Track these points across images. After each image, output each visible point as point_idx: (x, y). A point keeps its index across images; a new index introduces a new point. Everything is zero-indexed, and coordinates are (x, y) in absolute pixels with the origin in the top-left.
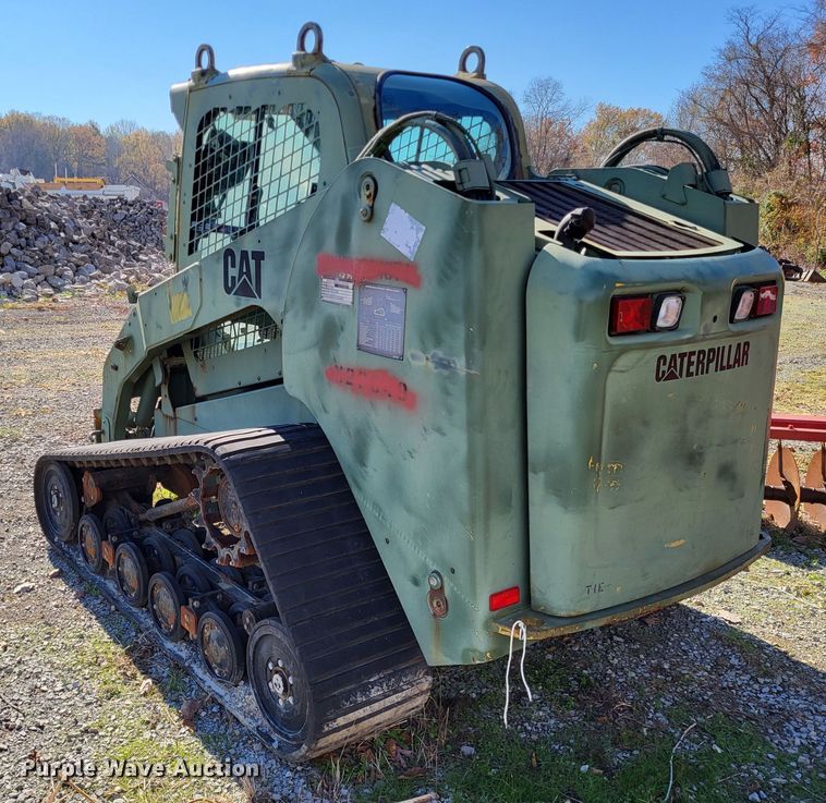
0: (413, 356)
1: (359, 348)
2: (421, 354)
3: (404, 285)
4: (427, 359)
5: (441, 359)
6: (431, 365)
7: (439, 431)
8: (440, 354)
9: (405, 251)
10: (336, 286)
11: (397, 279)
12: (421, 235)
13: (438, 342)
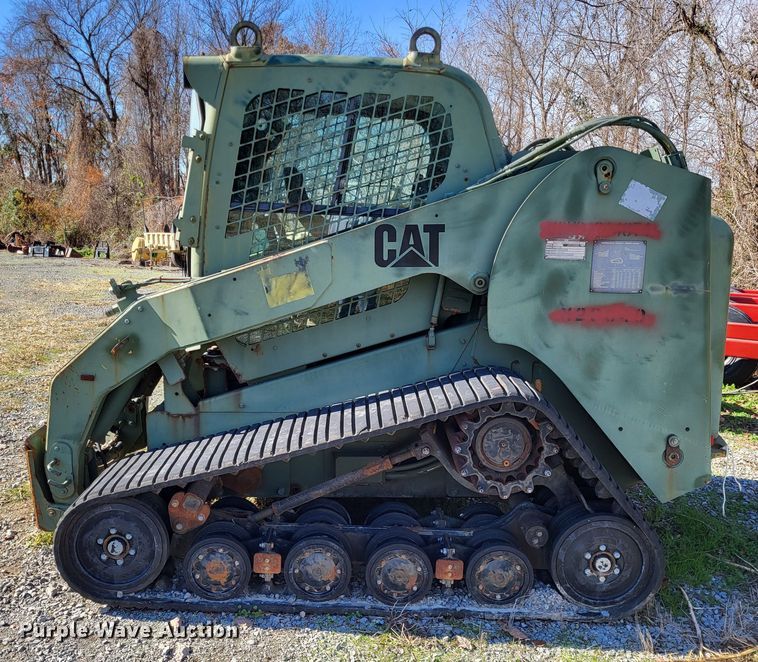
0: (653, 289)
1: (592, 290)
2: (661, 286)
3: (645, 238)
4: (667, 288)
5: (680, 287)
6: (670, 292)
7: (678, 336)
8: (680, 283)
9: (646, 215)
10: (565, 245)
11: (636, 235)
12: (662, 202)
13: (678, 275)
